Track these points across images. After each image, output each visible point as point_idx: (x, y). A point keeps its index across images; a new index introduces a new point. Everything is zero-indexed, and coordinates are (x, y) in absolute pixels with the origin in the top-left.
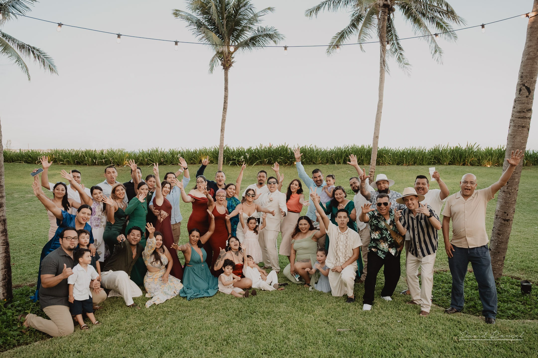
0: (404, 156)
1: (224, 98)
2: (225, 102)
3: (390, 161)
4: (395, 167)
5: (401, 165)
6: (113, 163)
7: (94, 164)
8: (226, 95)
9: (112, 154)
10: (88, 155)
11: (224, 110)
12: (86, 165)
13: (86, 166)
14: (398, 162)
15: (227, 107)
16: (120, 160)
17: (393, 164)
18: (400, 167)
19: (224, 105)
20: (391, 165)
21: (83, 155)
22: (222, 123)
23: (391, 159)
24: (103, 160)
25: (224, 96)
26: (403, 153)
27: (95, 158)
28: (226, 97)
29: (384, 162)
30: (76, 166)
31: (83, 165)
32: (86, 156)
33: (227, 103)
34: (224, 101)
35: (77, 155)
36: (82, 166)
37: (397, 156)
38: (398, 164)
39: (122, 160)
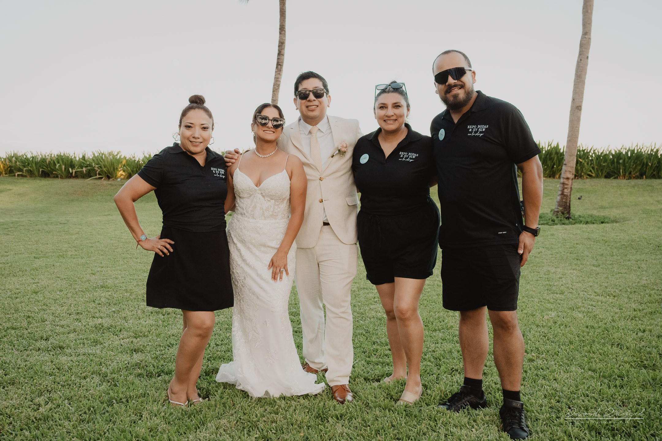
0: (621, 161)
1: (279, 46)
2: (280, 54)
3: (591, 171)
4: (603, 181)
5: (615, 178)
6: (99, 174)
7: (70, 176)
8: (282, 41)
9: (98, 160)
10: (61, 162)
11: (277, 67)
12: (57, 177)
13: (57, 179)
14: (608, 173)
15: (283, 62)
16: (112, 169)
17: (597, 176)
18: (612, 182)
19: (278, 59)
20: (594, 178)
21: (54, 162)
22: (273, 91)
23: (593, 168)
24: (84, 169)
25: (278, 43)
26: (618, 156)
27: (72, 166)
28: (281, 44)
29: (580, 172)
30: (43, 179)
31: (54, 177)
32: (58, 163)
33: (283, 55)
34: (279, 50)
35: (43, 160)
36: (52, 179)
37: (605, 161)
38: (608, 176)
39: (115, 169)
